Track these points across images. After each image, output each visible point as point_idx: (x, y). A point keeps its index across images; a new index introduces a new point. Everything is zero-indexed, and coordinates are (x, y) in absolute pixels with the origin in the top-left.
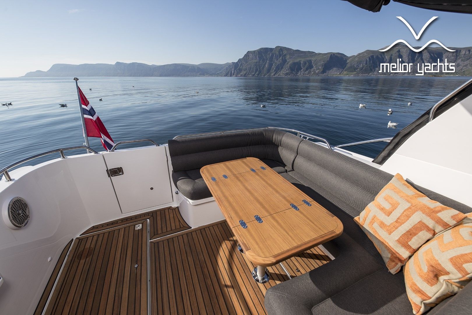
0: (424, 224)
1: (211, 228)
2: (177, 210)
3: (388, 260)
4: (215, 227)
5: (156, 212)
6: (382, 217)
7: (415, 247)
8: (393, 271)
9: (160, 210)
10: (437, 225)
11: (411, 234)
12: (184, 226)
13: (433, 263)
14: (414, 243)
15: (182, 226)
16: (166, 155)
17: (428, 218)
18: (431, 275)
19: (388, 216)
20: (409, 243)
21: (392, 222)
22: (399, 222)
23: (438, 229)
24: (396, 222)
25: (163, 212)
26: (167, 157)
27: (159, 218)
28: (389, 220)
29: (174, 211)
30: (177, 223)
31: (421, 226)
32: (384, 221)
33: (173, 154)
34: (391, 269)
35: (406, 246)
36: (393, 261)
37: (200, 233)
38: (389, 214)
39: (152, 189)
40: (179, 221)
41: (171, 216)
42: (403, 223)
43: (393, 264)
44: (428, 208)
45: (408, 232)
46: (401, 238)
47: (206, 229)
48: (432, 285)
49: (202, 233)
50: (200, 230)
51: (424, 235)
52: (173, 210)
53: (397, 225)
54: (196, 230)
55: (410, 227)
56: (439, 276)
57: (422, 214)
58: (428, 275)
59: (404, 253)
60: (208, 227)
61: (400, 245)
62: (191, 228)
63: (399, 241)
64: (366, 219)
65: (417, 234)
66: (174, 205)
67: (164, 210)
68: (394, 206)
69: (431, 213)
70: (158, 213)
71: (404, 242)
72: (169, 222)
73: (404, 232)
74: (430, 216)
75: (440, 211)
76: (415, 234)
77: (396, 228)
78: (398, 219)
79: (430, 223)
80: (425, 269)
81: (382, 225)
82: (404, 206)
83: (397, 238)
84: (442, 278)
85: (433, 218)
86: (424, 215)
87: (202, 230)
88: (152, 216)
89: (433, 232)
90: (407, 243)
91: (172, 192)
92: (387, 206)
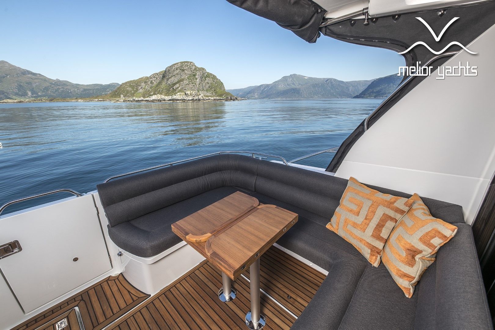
0: (387, 215)
1: (178, 285)
2: (121, 277)
3: (369, 256)
4: (184, 283)
5: (87, 291)
6: (353, 218)
7: (385, 237)
8: (376, 265)
9: (94, 287)
10: (396, 214)
11: (380, 226)
12: (139, 297)
13: (408, 246)
14: (384, 234)
15: (135, 298)
16: (96, 206)
17: (389, 209)
18: (410, 258)
19: (358, 215)
20: (381, 235)
21: (362, 220)
22: (368, 219)
23: (398, 216)
24: (365, 219)
25: (98, 288)
26: (97, 208)
27: (94, 299)
28: (360, 219)
29: (117, 281)
30: (127, 297)
31: (386, 218)
32: (355, 222)
33: (107, 203)
34: (374, 263)
35: (379, 238)
36: (374, 255)
37: (165, 298)
38: (358, 214)
39: (76, 260)
40: (129, 292)
41: (115, 289)
42: (372, 219)
43: (374, 257)
44: (386, 201)
45: (377, 225)
46: (374, 233)
47: (171, 289)
48: (412, 266)
49: (168, 297)
50: (164, 294)
51: (390, 225)
52: (114, 280)
53: (367, 221)
54: (158, 297)
55: (378, 220)
56: (415, 256)
57: (383, 207)
58: (408, 258)
59: (379, 245)
60: (174, 286)
61: (374, 239)
62: (150, 295)
63: (373, 236)
64: (338, 223)
65: (385, 225)
66: (115, 272)
67: (100, 284)
68: (360, 207)
69: (390, 205)
70: (92, 292)
71: (377, 235)
72: (114, 299)
73: (375, 226)
74: (389, 207)
75: (395, 202)
76: (383, 226)
77: (368, 225)
78: (367, 216)
79: (392, 213)
80: (404, 254)
81: (355, 225)
82: (367, 204)
83: (371, 234)
84: (417, 257)
85: (392, 209)
86: (385, 208)
87: (167, 293)
88: (82, 300)
89: (395, 221)
90: (380, 235)
91: (109, 255)
92: (354, 208)
